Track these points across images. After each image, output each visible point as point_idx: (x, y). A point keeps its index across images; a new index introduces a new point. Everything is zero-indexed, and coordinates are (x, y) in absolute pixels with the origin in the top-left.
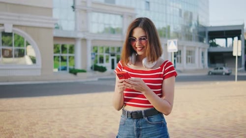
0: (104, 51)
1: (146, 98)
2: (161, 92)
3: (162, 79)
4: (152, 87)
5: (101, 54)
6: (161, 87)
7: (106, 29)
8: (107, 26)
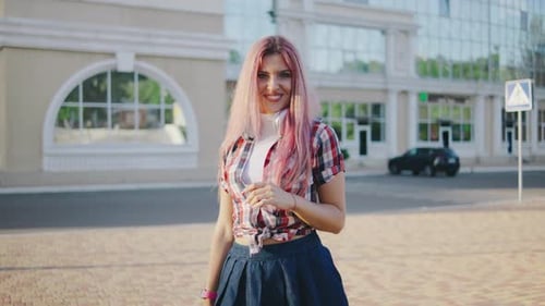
0: (344, 113)
5: (336, 120)
7: (346, 65)
8: (350, 58)
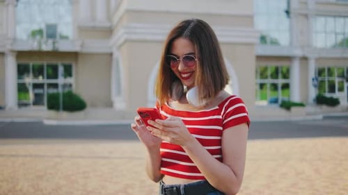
1: (192, 162)
2: (219, 152)
3: (221, 128)
4: (204, 143)
5: (331, 79)
6: (219, 143)
